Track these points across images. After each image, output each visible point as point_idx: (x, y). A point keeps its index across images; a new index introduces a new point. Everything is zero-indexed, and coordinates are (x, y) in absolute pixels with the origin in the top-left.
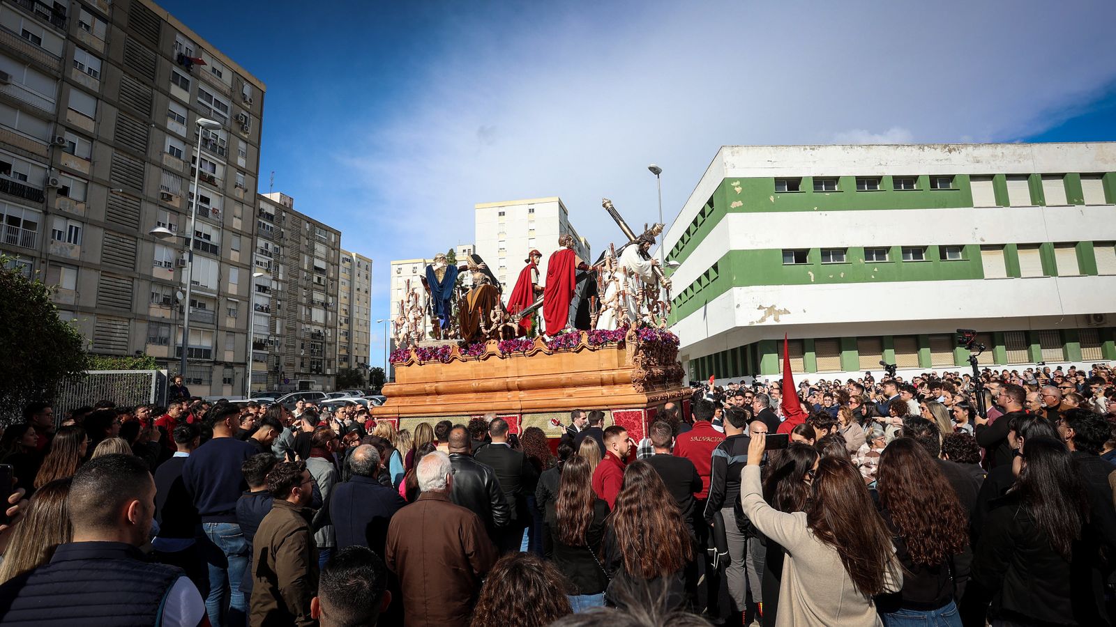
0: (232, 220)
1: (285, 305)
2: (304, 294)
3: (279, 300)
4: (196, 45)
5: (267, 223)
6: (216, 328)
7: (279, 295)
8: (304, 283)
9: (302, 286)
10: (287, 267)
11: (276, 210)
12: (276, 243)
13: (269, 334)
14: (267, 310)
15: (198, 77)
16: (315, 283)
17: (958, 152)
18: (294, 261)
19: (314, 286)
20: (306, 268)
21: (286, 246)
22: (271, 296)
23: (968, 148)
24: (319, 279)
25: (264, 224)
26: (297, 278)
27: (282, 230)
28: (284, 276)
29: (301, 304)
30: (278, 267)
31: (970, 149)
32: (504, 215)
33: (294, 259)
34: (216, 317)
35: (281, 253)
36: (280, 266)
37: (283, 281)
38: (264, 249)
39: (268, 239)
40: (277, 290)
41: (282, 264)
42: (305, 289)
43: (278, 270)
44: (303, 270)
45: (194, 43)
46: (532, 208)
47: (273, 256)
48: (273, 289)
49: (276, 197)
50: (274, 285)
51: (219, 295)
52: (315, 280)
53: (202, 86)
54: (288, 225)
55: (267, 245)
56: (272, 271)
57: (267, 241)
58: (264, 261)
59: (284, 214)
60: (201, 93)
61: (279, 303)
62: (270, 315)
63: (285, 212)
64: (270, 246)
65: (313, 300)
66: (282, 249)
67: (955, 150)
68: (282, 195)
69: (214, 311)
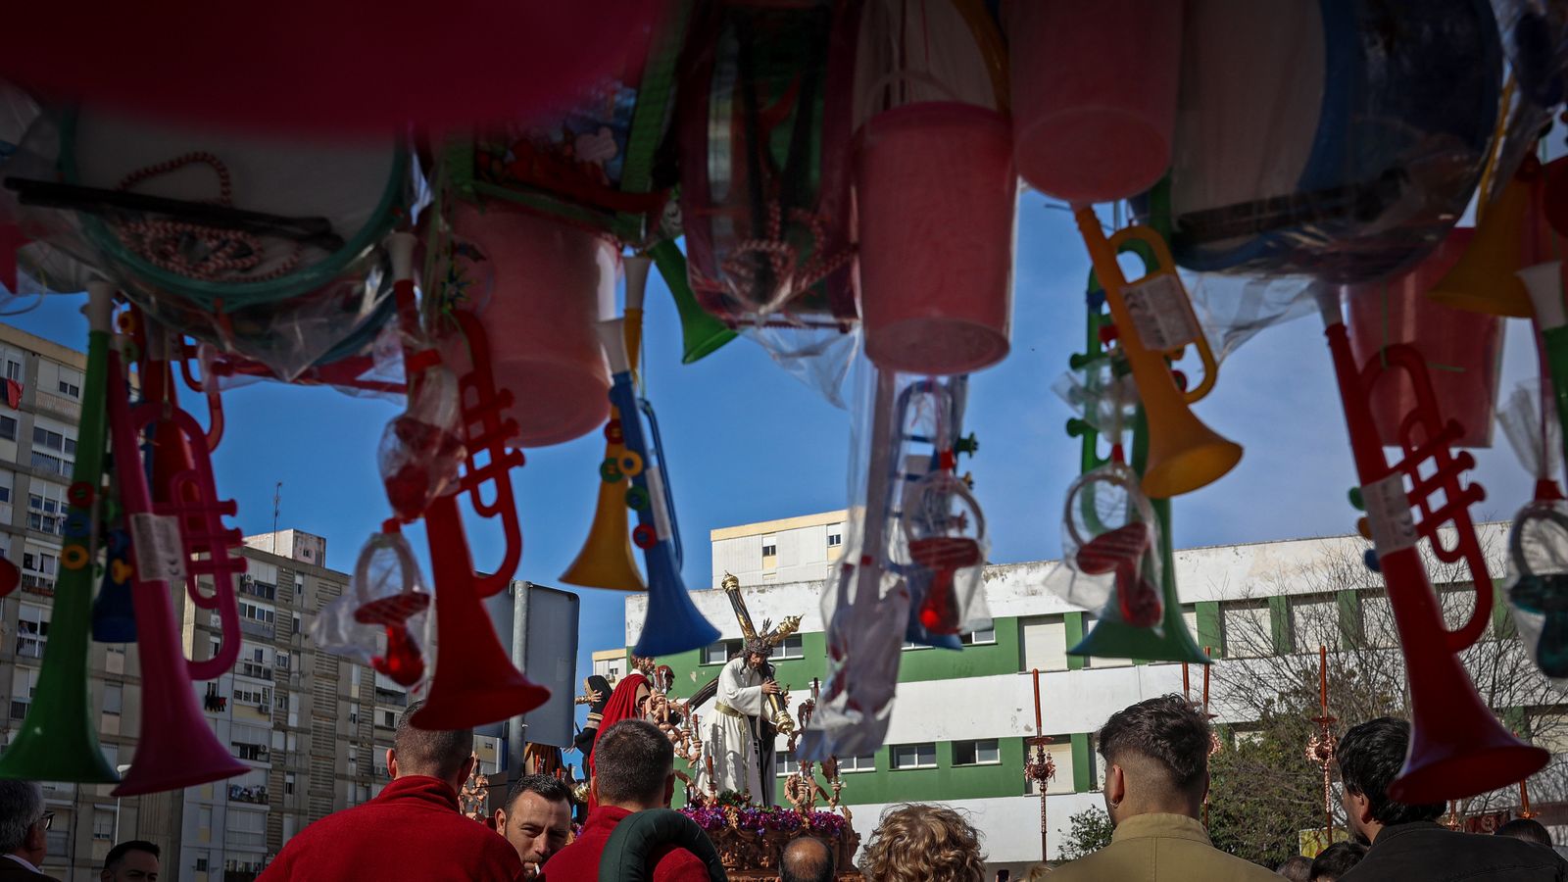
0: (105, 656)
1: (304, 782)
2: (352, 755)
3: (289, 773)
4: (26, 352)
5: (258, 605)
6: (70, 862)
7: (290, 764)
8: (352, 729)
9: (345, 738)
10: (310, 698)
11: (280, 572)
12: (281, 646)
13: (265, 850)
14: (262, 798)
15: (32, 410)
16: (378, 727)
17: (1000, 579)
18: (325, 683)
19: (377, 733)
20: (355, 693)
21: (306, 650)
22: (269, 766)
23: (1019, 571)
24: (390, 716)
25: (252, 608)
26: (335, 719)
27: (296, 615)
28: (301, 718)
29: (344, 777)
30: (287, 699)
31: (1022, 571)
32: (774, 553)
33: (326, 676)
34: (71, 843)
35: (294, 668)
36: (292, 696)
37: (299, 731)
38: (254, 663)
39: (262, 640)
40: (285, 752)
41: (297, 691)
42: (354, 742)
43: (287, 707)
44: (348, 699)
45: (24, 349)
46: (834, 534)
47: (274, 675)
48: (276, 751)
49: (281, 543)
50: (278, 741)
51: (76, 801)
52: (380, 719)
53: (41, 422)
54: (309, 602)
55: (259, 654)
56: (271, 711)
57: (259, 646)
58: (252, 689)
59: (299, 580)
60: (40, 435)
61: (289, 779)
62: (267, 808)
63: (302, 574)
64: (268, 652)
65: (373, 768)
66: (295, 658)
67: (995, 575)
68: (298, 536)
69: (68, 833)
